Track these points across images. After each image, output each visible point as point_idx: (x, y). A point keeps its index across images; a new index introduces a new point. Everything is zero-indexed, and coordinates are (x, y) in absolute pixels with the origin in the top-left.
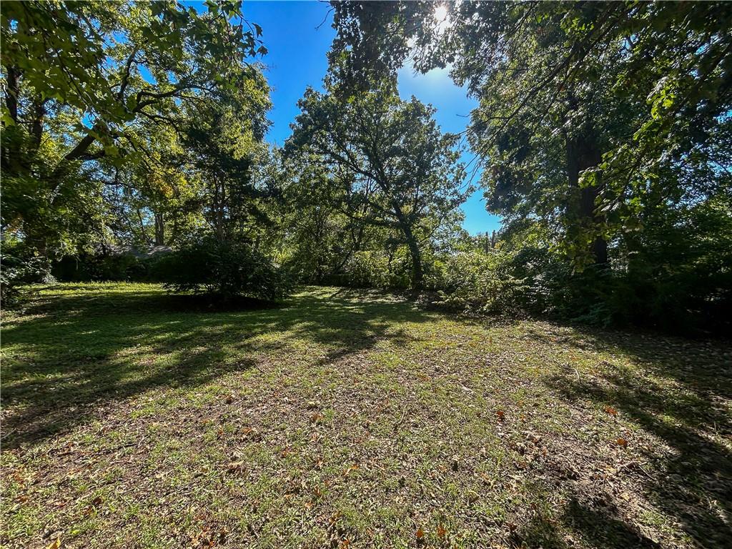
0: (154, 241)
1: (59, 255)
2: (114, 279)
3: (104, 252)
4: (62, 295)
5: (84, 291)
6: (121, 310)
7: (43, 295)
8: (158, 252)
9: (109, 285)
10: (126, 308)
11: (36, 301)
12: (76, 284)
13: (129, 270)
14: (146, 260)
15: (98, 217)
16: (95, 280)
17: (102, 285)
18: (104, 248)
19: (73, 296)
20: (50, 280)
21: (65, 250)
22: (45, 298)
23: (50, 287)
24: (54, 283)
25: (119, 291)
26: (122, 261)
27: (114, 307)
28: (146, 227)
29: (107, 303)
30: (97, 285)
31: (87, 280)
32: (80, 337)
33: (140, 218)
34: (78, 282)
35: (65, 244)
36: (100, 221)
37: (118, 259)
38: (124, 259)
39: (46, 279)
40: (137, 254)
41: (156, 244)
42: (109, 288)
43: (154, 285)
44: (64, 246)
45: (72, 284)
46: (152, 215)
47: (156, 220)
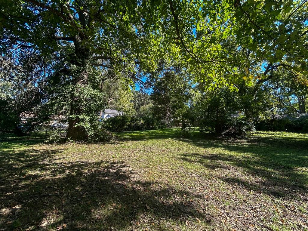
0: (298, 111)
1: (259, 121)
2: (279, 130)
3: (273, 118)
4: (260, 136)
5: (268, 135)
6: (288, 146)
7: (254, 136)
8: (302, 117)
9: (277, 133)
10: (291, 145)
11: (252, 137)
12: (263, 132)
13: (286, 126)
14: (295, 121)
15: (271, 104)
16: (271, 131)
17: (274, 133)
18: (273, 116)
19: (264, 137)
20: (254, 130)
21: (261, 118)
22: (255, 137)
23: (255, 133)
24: (256, 131)
25: (283, 136)
26: (282, 122)
27: (285, 144)
28: (293, 104)
29: (280, 142)
30: (272, 133)
31: (268, 130)
32: (274, 155)
33: (289, 100)
34: (264, 131)
35: (261, 116)
36: (272, 105)
37: (280, 121)
38: (283, 121)
39: (253, 129)
40: (290, 118)
41: (300, 112)
42: (278, 134)
43: (303, 135)
44: (260, 117)
45: (262, 132)
46: (296, 98)
47: (299, 100)
